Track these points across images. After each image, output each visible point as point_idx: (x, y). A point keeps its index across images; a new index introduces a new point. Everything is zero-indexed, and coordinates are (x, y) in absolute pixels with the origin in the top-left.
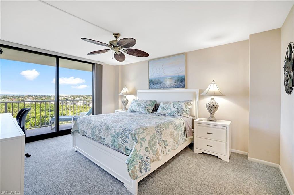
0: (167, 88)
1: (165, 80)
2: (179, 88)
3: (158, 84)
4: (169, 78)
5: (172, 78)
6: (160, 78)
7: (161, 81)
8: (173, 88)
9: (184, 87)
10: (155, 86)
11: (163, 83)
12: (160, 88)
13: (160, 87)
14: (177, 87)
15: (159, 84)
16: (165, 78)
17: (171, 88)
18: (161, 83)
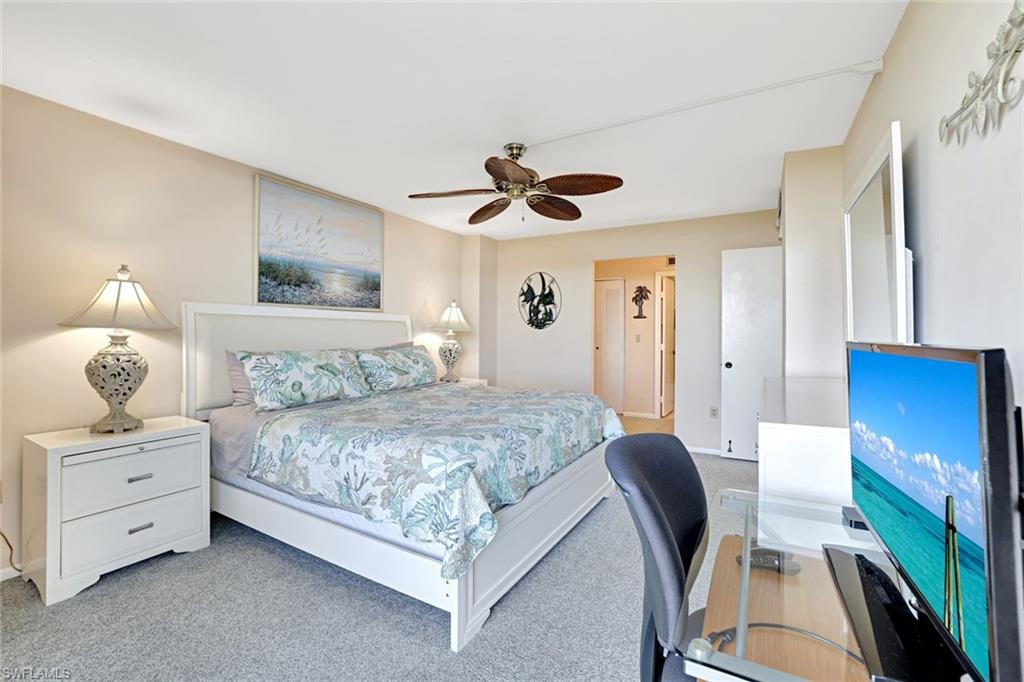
0: (333, 304)
1: (327, 275)
2: (366, 307)
3: (299, 286)
4: (341, 271)
5: (349, 272)
6: (311, 264)
7: (315, 275)
8: (352, 306)
9: (378, 306)
10: (288, 294)
11: (318, 287)
12: (309, 303)
13: (309, 299)
14: (361, 305)
15: (304, 286)
16: (329, 269)
17: (345, 306)
18: (313, 283)
